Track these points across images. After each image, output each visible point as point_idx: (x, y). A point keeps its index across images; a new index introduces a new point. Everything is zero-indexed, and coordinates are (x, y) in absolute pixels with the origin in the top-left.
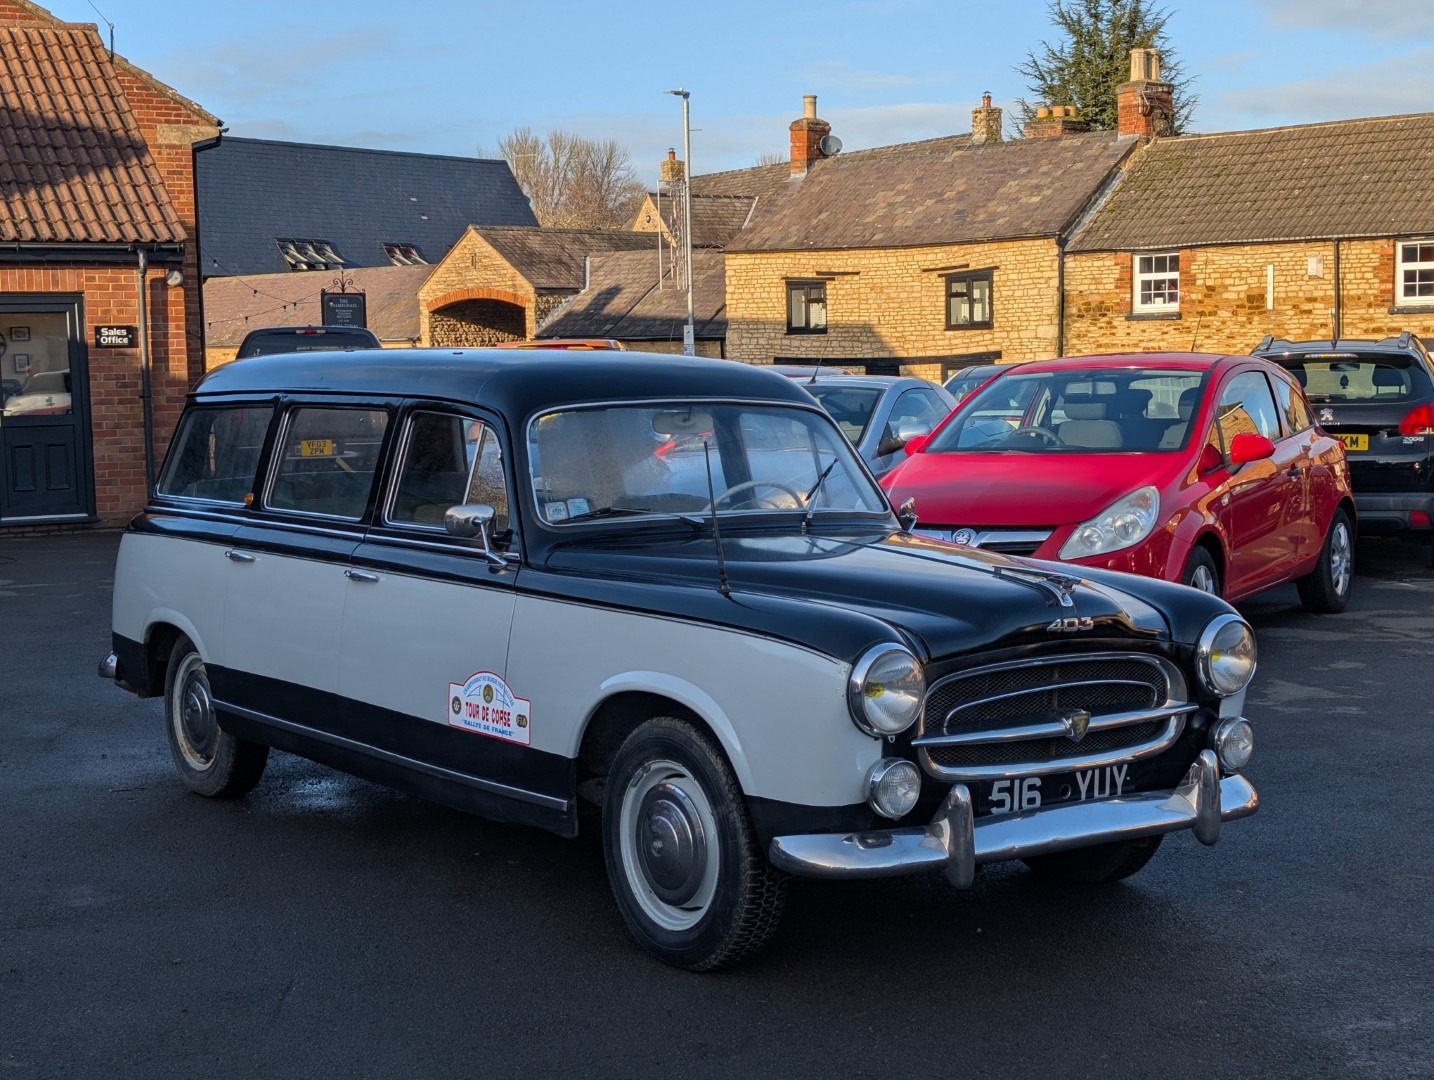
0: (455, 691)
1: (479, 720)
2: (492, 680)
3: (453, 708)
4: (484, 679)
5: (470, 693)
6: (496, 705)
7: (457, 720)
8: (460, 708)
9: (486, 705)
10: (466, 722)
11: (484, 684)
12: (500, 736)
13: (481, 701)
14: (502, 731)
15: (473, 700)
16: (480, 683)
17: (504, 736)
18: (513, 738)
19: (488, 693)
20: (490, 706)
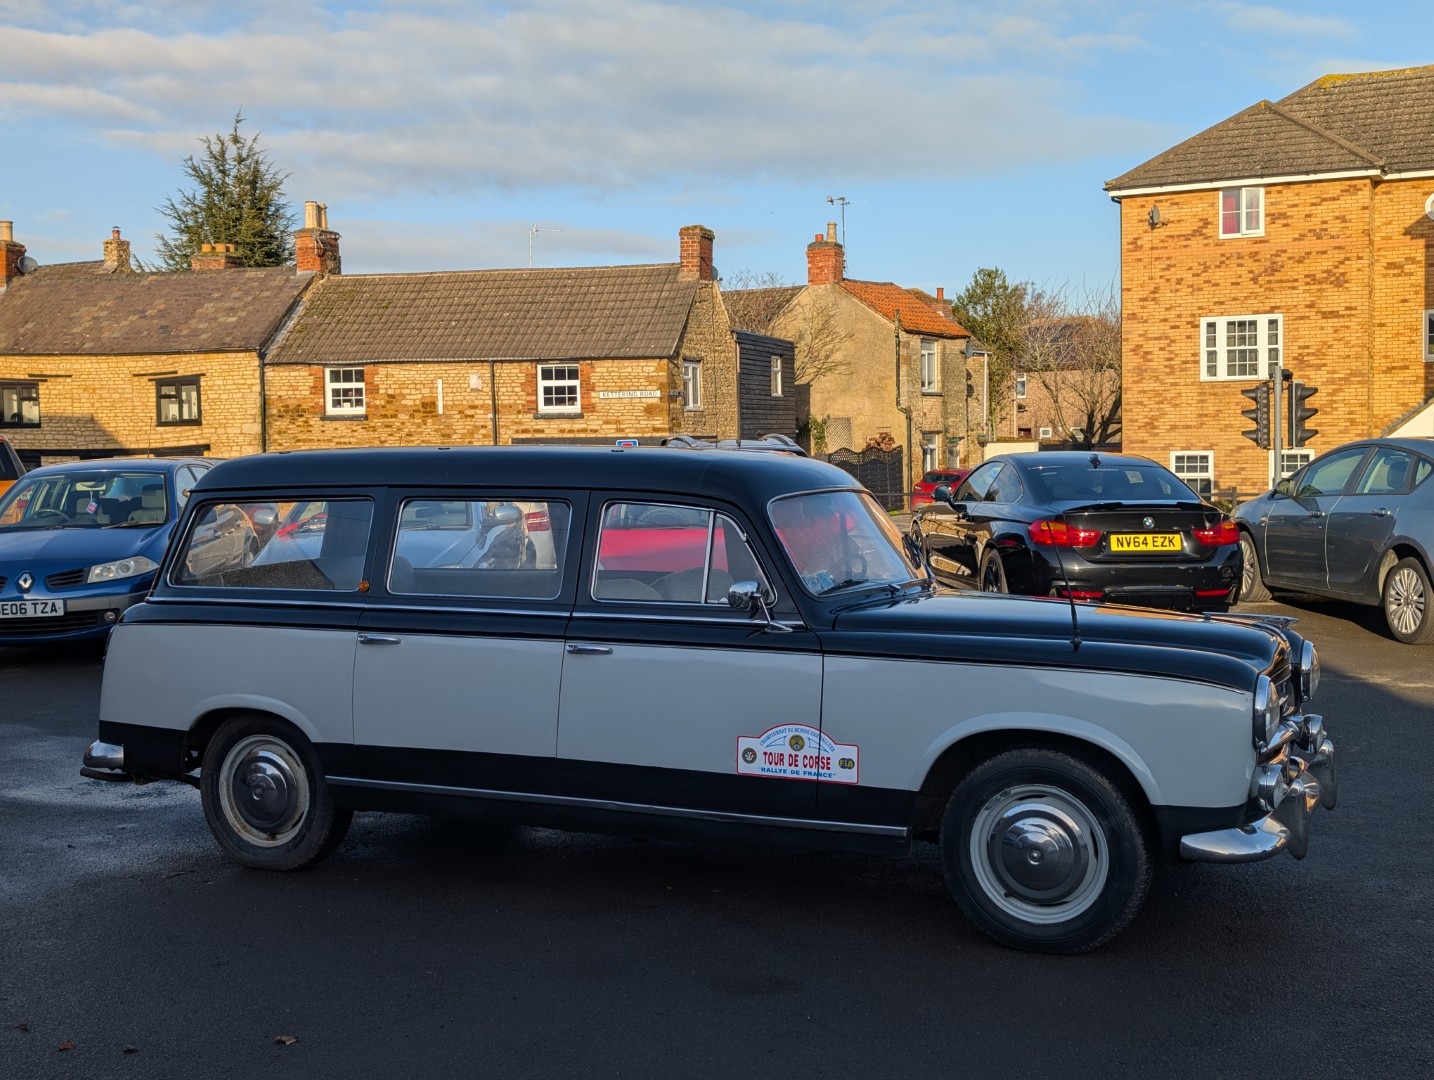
0: (747, 743)
2: (802, 731)
3: (744, 758)
4: (790, 731)
5: (773, 744)
6: (809, 752)
8: (754, 759)
9: (794, 753)
10: (762, 769)
11: (790, 735)
12: (815, 778)
13: (787, 751)
14: (818, 774)
15: (775, 750)
16: (784, 734)
17: (820, 778)
18: (834, 779)
19: (797, 742)
20: (801, 753)
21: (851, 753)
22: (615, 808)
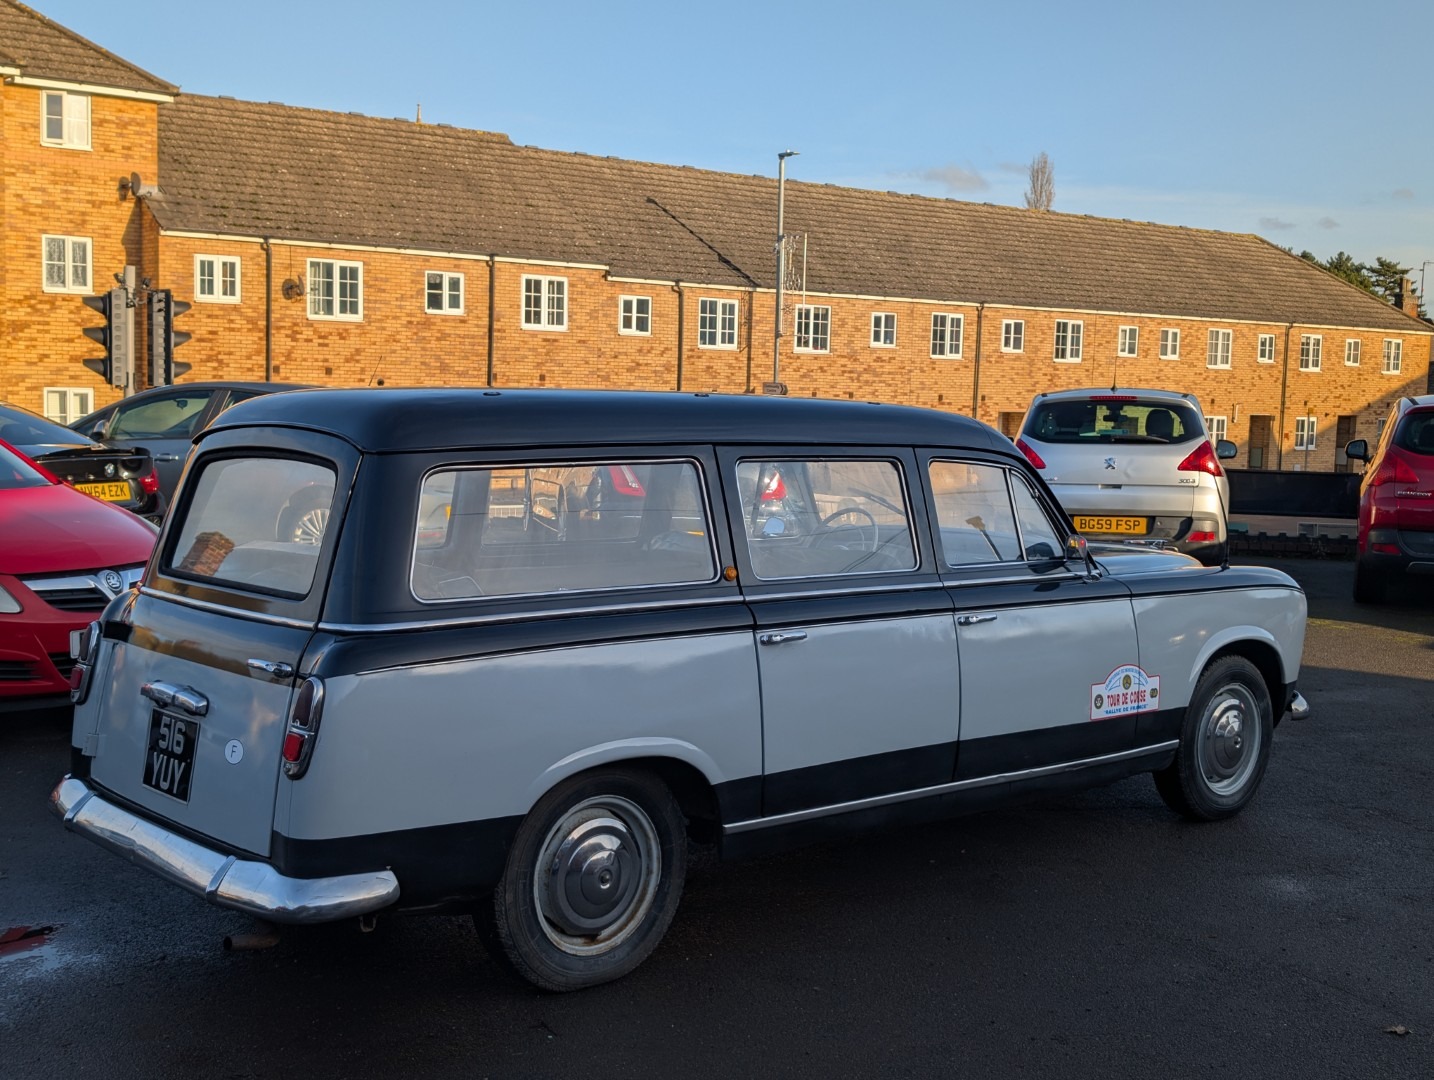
0: (1097, 690)
1: (1121, 706)
2: (1129, 670)
3: (1096, 704)
4: (1123, 672)
5: (1113, 687)
6: (1134, 688)
7: (1098, 714)
8: (1102, 704)
9: (1125, 691)
10: (1107, 712)
11: (1123, 675)
12: (1135, 711)
13: (1121, 690)
14: (1138, 707)
15: (1114, 692)
16: (1118, 677)
17: (1140, 710)
18: (1148, 709)
19: (1127, 681)
20: (1129, 691)
21: (1154, 683)
22: (1003, 780)
